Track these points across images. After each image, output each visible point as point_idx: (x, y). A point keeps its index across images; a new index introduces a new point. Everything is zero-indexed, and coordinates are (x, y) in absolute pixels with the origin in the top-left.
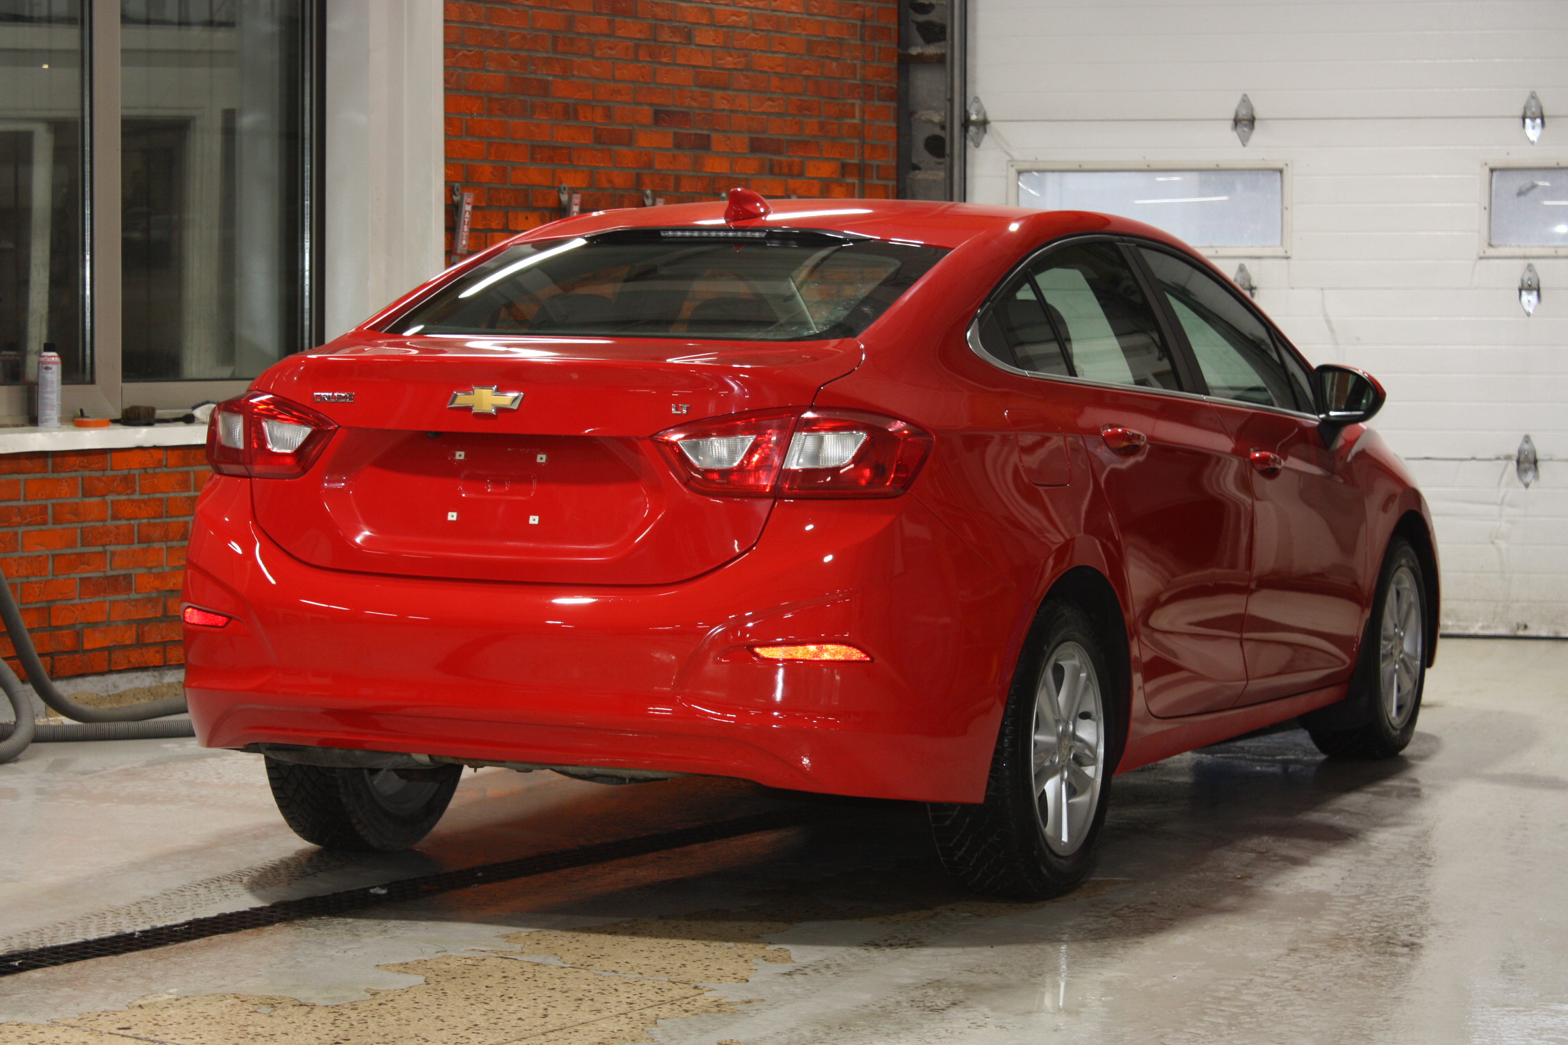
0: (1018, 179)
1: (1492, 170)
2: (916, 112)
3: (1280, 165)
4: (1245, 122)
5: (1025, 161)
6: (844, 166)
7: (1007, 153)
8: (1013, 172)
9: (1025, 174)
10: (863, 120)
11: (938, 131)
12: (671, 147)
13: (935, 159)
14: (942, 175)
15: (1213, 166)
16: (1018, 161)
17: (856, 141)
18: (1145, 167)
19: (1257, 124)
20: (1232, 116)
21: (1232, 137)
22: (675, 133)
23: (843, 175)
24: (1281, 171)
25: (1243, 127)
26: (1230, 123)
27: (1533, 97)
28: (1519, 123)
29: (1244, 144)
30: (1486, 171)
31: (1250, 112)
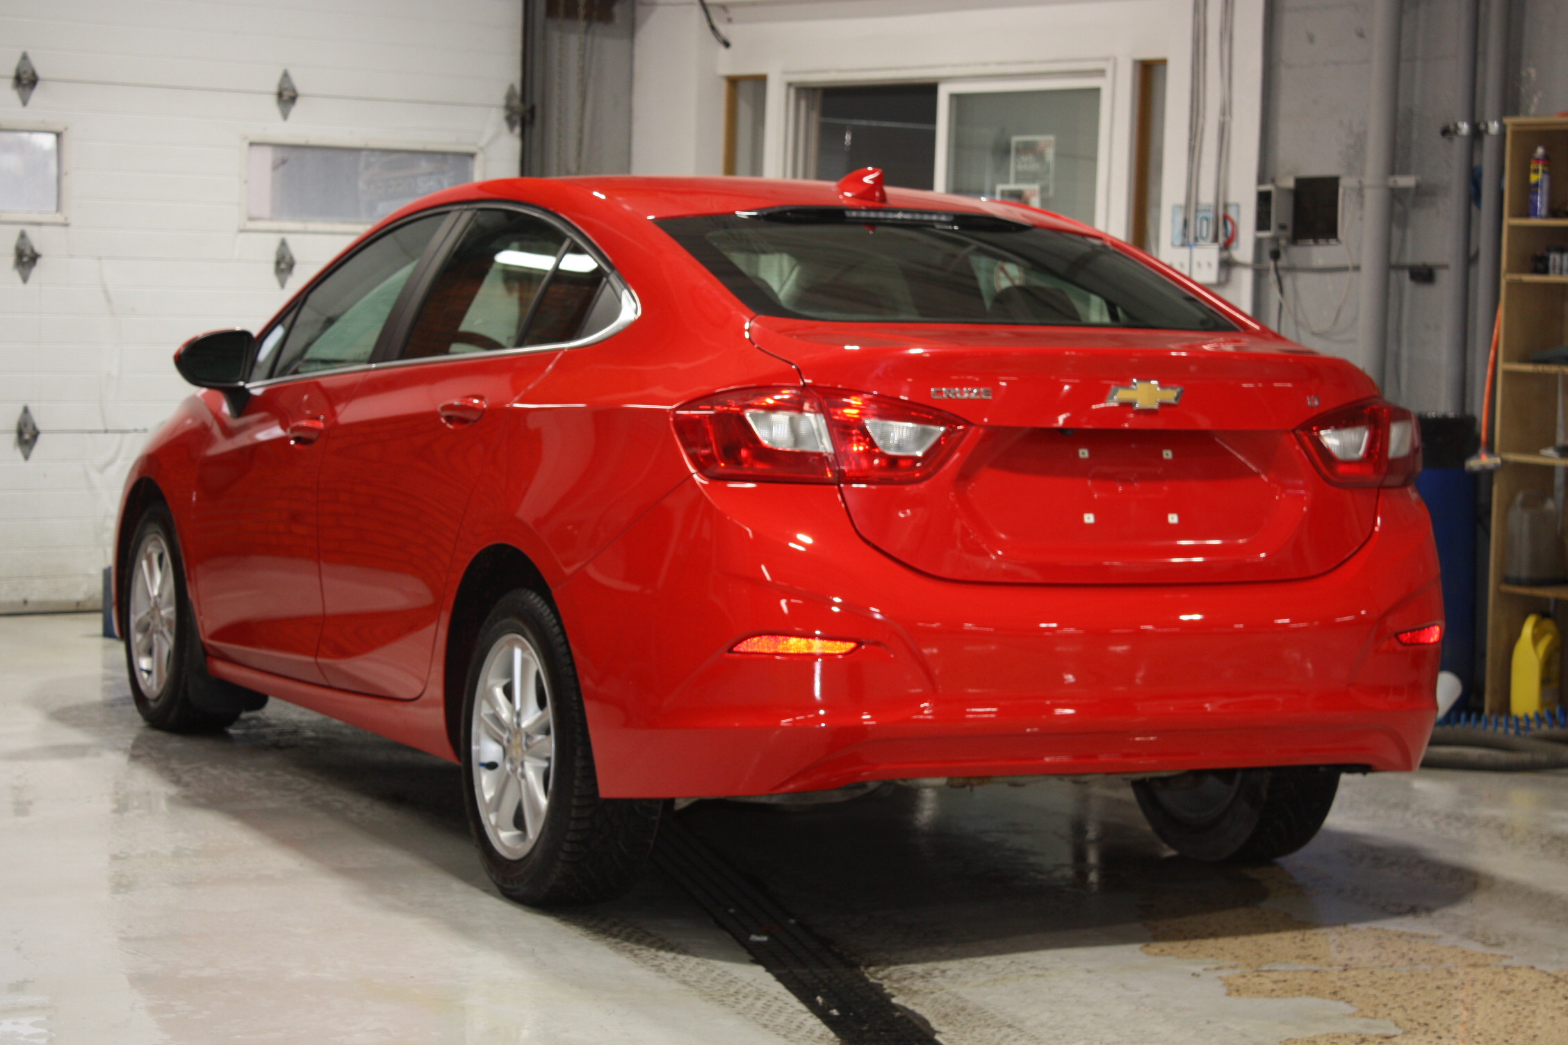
1: (252, 144)
3: (59, 128)
4: (26, 81)
19: (39, 84)
20: (13, 74)
21: (13, 95)
24: (58, 134)
25: (24, 86)
26: (10, 82)
27: (286, 75)
28: (273, 100)
29: (25, 103)
30: (245, 145)
31: (30, 72)
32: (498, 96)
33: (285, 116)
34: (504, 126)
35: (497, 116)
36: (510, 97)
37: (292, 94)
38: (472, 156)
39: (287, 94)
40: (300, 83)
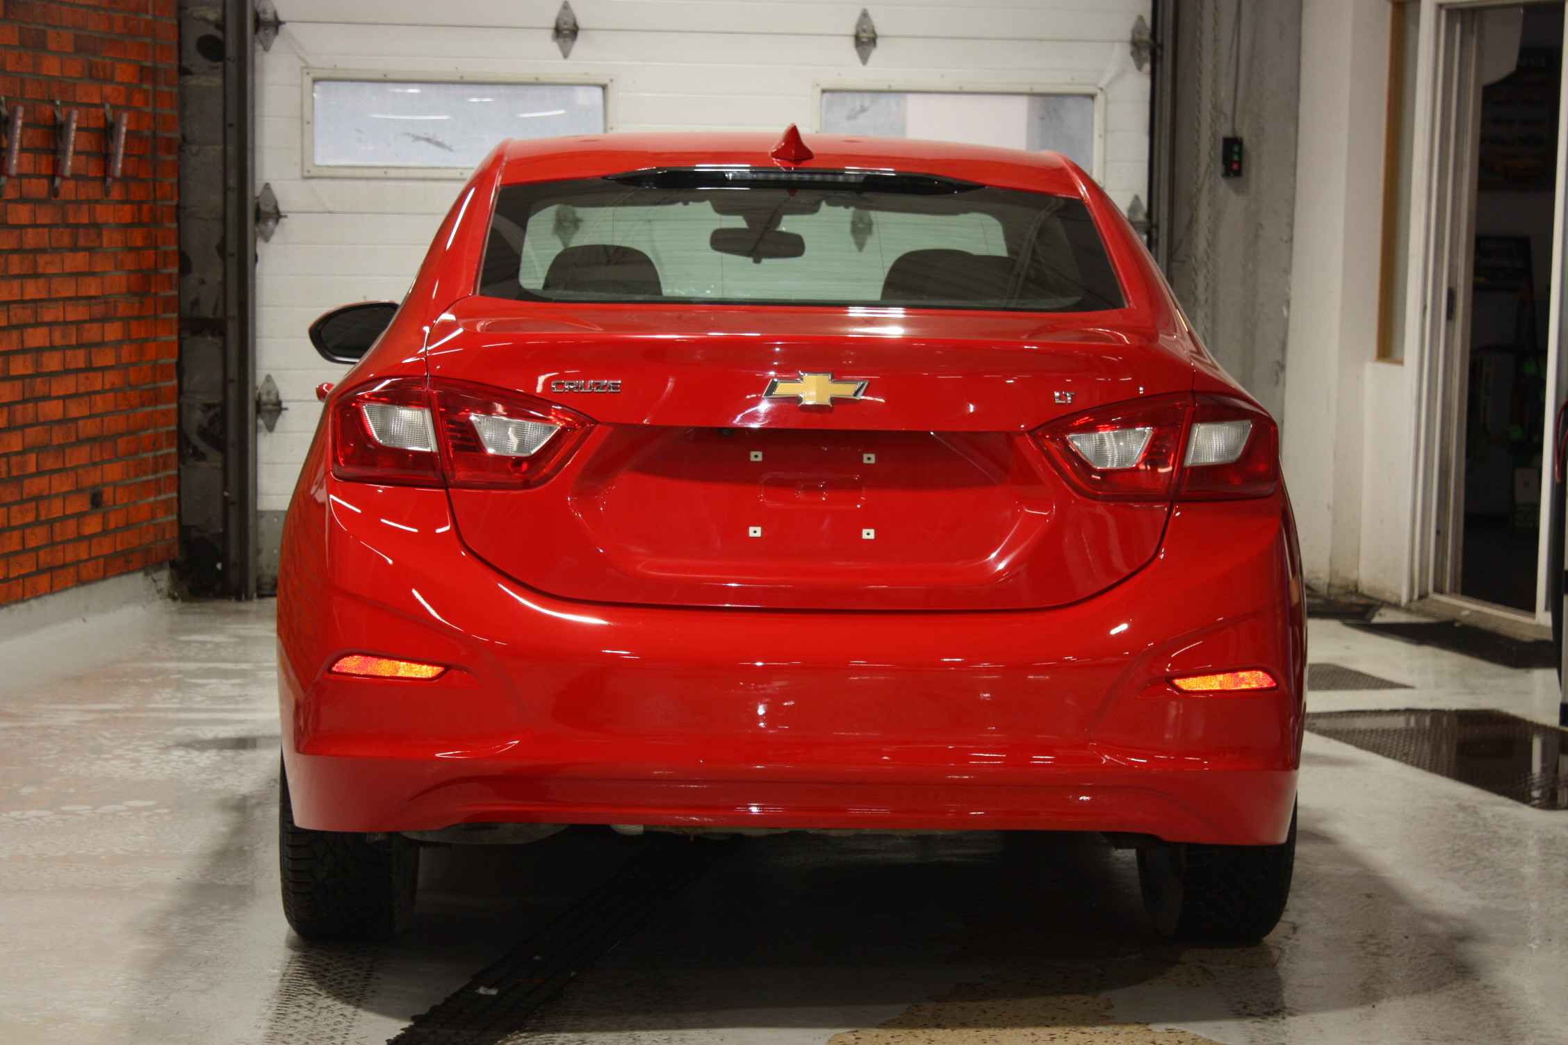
0: (313, 91)
1: (824, 91)
2: (186, 8)
3: (604, 81)
4: (566, 32)
5: (322, 68)
6: (142, 69)
7: (300, 58)
8: (308, 80)
9: (320, 83)
10: (154, 16)
11: (212, 31)
12: (17, 44)
13: (209, 63)
14: (218, 81)
15: (532, 80)
16: (315, 68)
17: (149, 40)
18: (458, 79)
19: (580, 34)
20: (552, 24)
21: (553, 47)
22: (20, 28)
23: (141, 81)
24: (604, 87)
25: (565, 36)
26: (550, 33)
27: (865, 15)
28: (851, 42)
29: (566, 56)
30: (818, 90)
31: (572, 21)
32: (1123, 27)
33: (864, 59)
34: (1131, 63)
35: (1121, 53)
36: (1136, 31)
37: (871, 35)
38: (1092, 97)
39: (865, 37)
40: (880, 24)
